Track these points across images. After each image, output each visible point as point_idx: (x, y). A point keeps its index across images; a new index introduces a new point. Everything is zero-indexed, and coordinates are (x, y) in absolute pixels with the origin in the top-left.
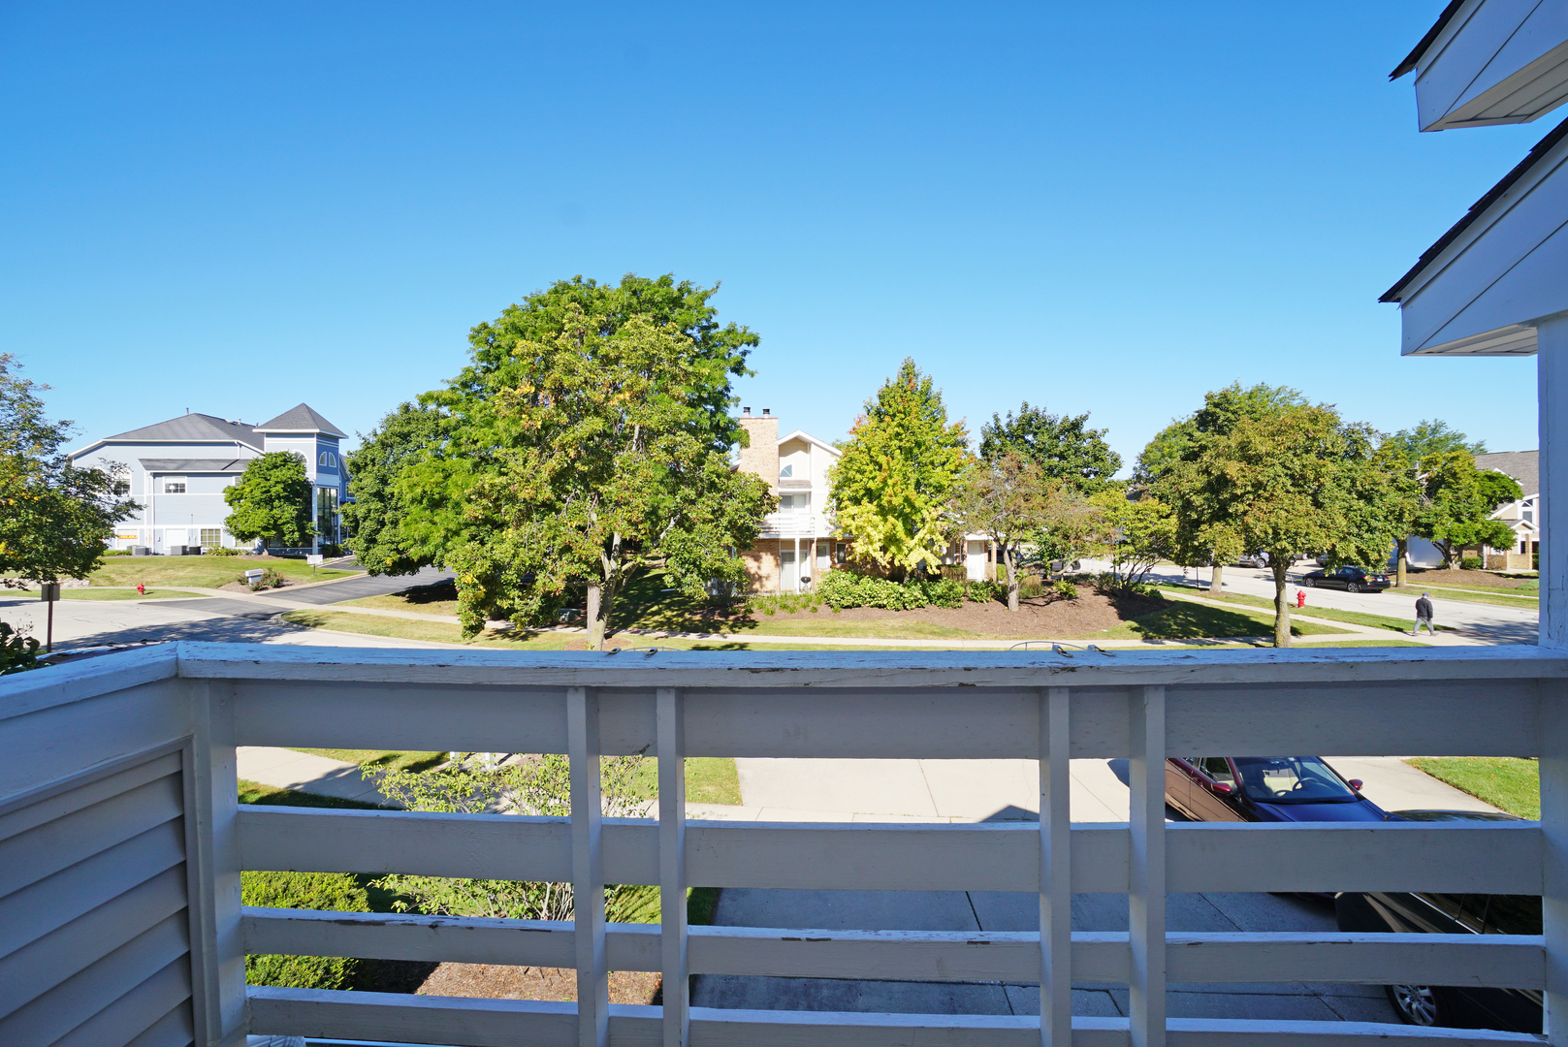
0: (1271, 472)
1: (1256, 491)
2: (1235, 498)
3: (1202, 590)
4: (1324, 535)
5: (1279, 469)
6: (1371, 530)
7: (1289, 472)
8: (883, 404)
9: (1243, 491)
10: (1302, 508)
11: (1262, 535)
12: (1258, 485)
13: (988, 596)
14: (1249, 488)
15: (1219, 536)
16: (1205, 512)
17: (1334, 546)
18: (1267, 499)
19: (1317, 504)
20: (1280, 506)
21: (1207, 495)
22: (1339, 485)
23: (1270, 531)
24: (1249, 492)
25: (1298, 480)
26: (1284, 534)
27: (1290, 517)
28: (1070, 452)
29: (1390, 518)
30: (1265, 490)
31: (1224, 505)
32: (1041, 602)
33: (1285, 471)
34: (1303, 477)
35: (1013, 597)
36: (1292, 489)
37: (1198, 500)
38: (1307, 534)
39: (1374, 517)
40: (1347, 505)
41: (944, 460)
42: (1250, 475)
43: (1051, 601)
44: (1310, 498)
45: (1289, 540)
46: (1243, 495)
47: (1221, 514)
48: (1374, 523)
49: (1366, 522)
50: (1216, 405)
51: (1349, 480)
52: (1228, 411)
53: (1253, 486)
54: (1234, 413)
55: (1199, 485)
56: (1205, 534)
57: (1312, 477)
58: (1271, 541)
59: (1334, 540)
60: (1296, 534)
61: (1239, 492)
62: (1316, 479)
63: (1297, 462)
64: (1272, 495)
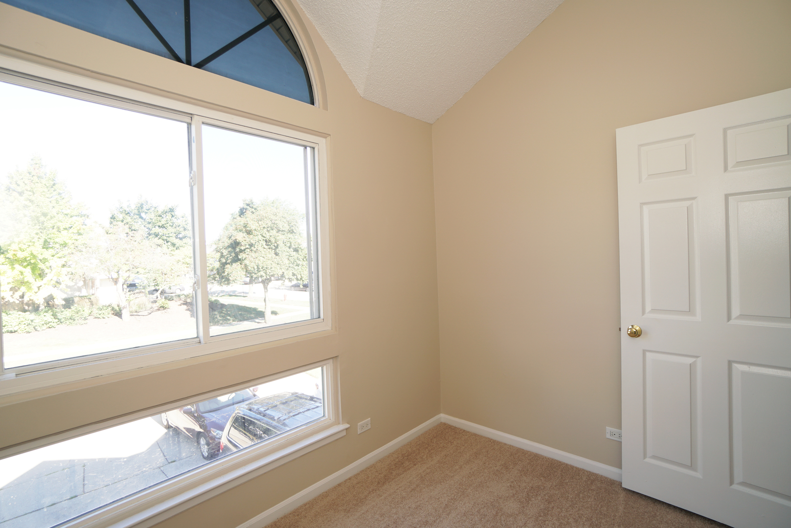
0: (256, 238)
1: (251, 248)
2: (241, 251)
3: (244, 297)
4: (278, 268)
5: (260, 237)
6: (298, 265)
7: (265, 239)
8: (11, 183)
9: (244, 248)
10: (270, 256)
11: (252, 269)
12: (251, 245)
13: (108, 314)
14: (247, 246)
15: (235, 271)
16: (229, 258)
17: (283, 273)
18: (255, 252)
19: (276, 254)
20: (260, 255)
21: (230, 249)
22: (285, 245)
23: (256, 267)
24: (247, 248)
25: (267, 242)
26: (262, 268)
27: (264, 260)
28: (168, 225)
29: (305, 259)
30: (254, 247)
31: (237, 255)
32: (146, 313)
33: (263, 238)
34: (270, 241)
35: (125, 313)
36: (266, 247)
37: (225, 252)
38: (271, 268)
39: (298, 259)
40: (288, 254)
41: (68, 226)
42: (248, 240)
43: (152, 312)
44: (274, 250)
45: (264, 271)
46: (244, 250)
47: (236, 259)
48: (299, 262)
49: (296, 261)
50: (248, 205)
51: (289, 243)
52: (253, 208)
53: (249, 245)
54: (255, 209)
55: (226, 245)
56: (228, 269)
57: (274, 242)
58: (256, 272)
59: (283, 270)
60: (267, 268)
61: (243, 248)
62: (275, 242)
63: (268, 234)
64: (257, 250)
